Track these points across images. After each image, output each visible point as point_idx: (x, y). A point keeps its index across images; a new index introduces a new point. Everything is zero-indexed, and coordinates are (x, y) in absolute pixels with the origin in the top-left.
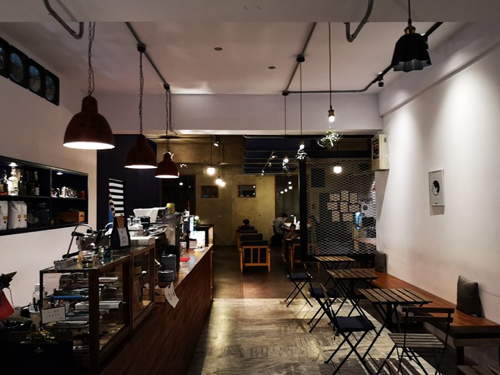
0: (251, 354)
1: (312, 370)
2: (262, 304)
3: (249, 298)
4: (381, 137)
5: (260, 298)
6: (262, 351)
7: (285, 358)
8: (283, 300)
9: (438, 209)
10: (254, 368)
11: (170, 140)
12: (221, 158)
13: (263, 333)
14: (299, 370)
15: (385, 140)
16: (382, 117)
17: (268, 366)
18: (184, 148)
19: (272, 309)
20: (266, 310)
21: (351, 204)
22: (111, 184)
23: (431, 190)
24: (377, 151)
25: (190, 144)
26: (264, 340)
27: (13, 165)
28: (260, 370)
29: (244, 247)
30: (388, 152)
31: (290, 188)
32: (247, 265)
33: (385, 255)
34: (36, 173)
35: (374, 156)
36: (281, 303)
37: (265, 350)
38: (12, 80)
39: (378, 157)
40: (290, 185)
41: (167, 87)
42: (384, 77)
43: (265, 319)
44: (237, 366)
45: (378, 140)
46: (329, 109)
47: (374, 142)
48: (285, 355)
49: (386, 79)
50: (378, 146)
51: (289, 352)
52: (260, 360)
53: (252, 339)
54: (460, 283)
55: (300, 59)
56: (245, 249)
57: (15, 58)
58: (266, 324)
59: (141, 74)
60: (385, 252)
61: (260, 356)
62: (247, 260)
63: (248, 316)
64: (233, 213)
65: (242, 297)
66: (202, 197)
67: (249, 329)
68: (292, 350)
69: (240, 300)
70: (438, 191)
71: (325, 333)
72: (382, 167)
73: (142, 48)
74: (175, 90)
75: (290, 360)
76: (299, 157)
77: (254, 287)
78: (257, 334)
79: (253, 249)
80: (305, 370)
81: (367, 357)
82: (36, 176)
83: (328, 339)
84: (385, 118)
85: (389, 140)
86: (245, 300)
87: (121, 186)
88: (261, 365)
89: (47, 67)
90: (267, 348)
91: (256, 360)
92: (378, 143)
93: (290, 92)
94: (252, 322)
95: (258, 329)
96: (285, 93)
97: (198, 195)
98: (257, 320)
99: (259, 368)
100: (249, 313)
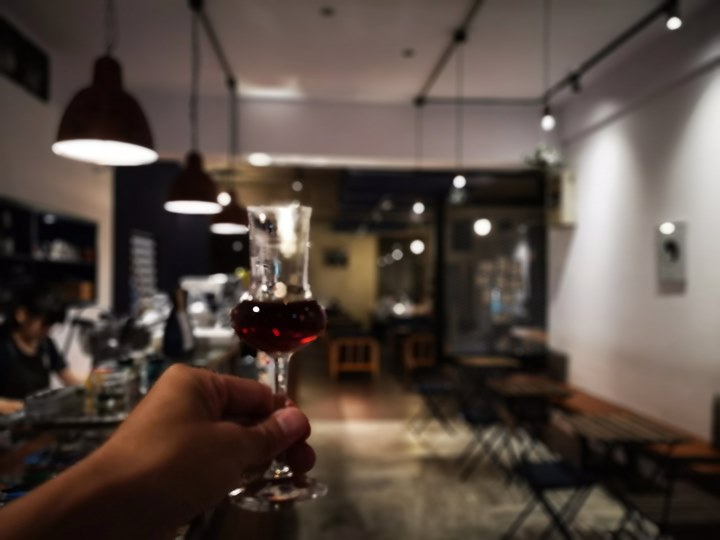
9: (673, 285)
15: (572, 180)
32: (345, 367)
41: (232, 83)
49: (586, 80)
55: (460, 36)
60: (565, 351)
62: (342, 358)
72: (565, 221)
74: (248, 90)
93: (428, 100)
96: (420, 101)
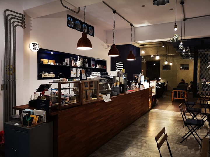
2: (172, 113)
11: (144, 46)
12: (167, 52)
18: (151, 49)
19: (174, 115)
22: (117, 64)
25: (153, 47)
27: (79, 57)
34: (87, 60)
38: (76, 30)
41: (131, 25)
46: (175, 25)
55: (182, 3)
56: (174, 91)
57: (77, 22)
59: (114, 21)
62: (175, 96)
64: (177, 77)
66: (163, 70)
69: (163, 111)
73: (114, 12)
74: (136, 25)
79: (178, 92)
82: (87, 61)
86: (165, 111)
87: (122, 65)
89: (89, 24)
93: (187, 19)
96: (185, 19)
97: (161, 69)
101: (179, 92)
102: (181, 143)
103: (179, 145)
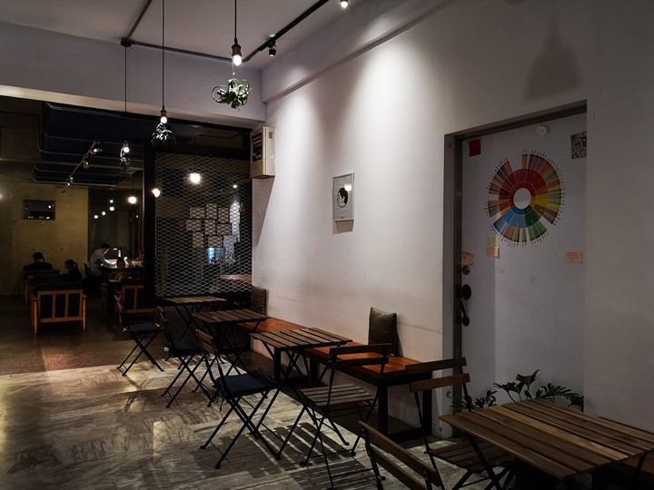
0: (74, 456)
1: (183, 464)
2: (81, 375)
3: (55, 369)
4: (266, 131)
5: (75, 367)
6: (93, 448)
7: (135, 452)
8: (114, 367)
9: (344, 225)
10: (84, 478)
13: (90, 419)
14: (161, 467)
15: (271, 136)
16: (266, 103)
17: (110, 470)
19: (98, 381)
20: (88, 384)
21: (219, 223)
23: (335, 201)
24: (259, 150)
26: (93, 430)
28: (95, 479)
29: (40, 293)
30: (274, 152)
31: (112, 209)
32: (45, 321)
33: (265, 291)
35: (254, 157)
36: (112, 371)
37: (98, 446)
39: (261, 158)
40: (112, 205)
42: (277, 42)
43: (89, 397)
44: (51, 481)
45: (261, 134)
47: (253, 137)
48: (134, 447)
50: (261, 143)
51: (141, 443)
52: (91, 464)
53: (71, 432)
54: (373, 316)
56: (42, 296)
58: (93, 405)
60: (265, 288)
61: (90, 457)
63: (59, 396)
65: (43, 369)
67: (64, 416)
68: (144, 438)
69: (39, 374)
70: (346, 202)
71: (191, 406)
72: (266, 172)
75: (144, 453)
76: (160, 136)
77: (62, 352)
78: (80, 423)
79: (57, 296)
80: (172, 465)
81: (261, 429)
83: (197, 413)
84: (270, 106)
85: (275, 136)
86: (48, 373)
88: (96, 471)
90: (102, 443)
91: (85, 464)
92: (261, 138)
93: (134, 42)
94: (65, 405)
95: (79, 414)
96: (126, 42)
98: (76, 401)
99: (94, 476)
100: (59, 393)
101: (61, 298)
102: (218, 467)
103: (221, 477)
